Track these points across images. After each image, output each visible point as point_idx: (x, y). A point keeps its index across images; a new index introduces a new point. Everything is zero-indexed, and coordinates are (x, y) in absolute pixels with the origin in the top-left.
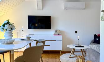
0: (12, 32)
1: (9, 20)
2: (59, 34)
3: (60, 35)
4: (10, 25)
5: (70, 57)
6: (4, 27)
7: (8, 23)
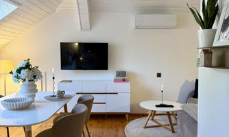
0: (36, 83)
1: (29, 60)
2: (124, 80)
3: (127, 81)
4: (30, 69)
5: (146, 127)
6: (19, 75)
7: (28, 66)
